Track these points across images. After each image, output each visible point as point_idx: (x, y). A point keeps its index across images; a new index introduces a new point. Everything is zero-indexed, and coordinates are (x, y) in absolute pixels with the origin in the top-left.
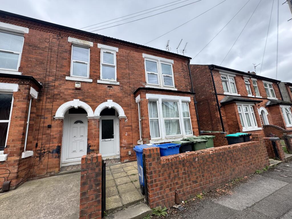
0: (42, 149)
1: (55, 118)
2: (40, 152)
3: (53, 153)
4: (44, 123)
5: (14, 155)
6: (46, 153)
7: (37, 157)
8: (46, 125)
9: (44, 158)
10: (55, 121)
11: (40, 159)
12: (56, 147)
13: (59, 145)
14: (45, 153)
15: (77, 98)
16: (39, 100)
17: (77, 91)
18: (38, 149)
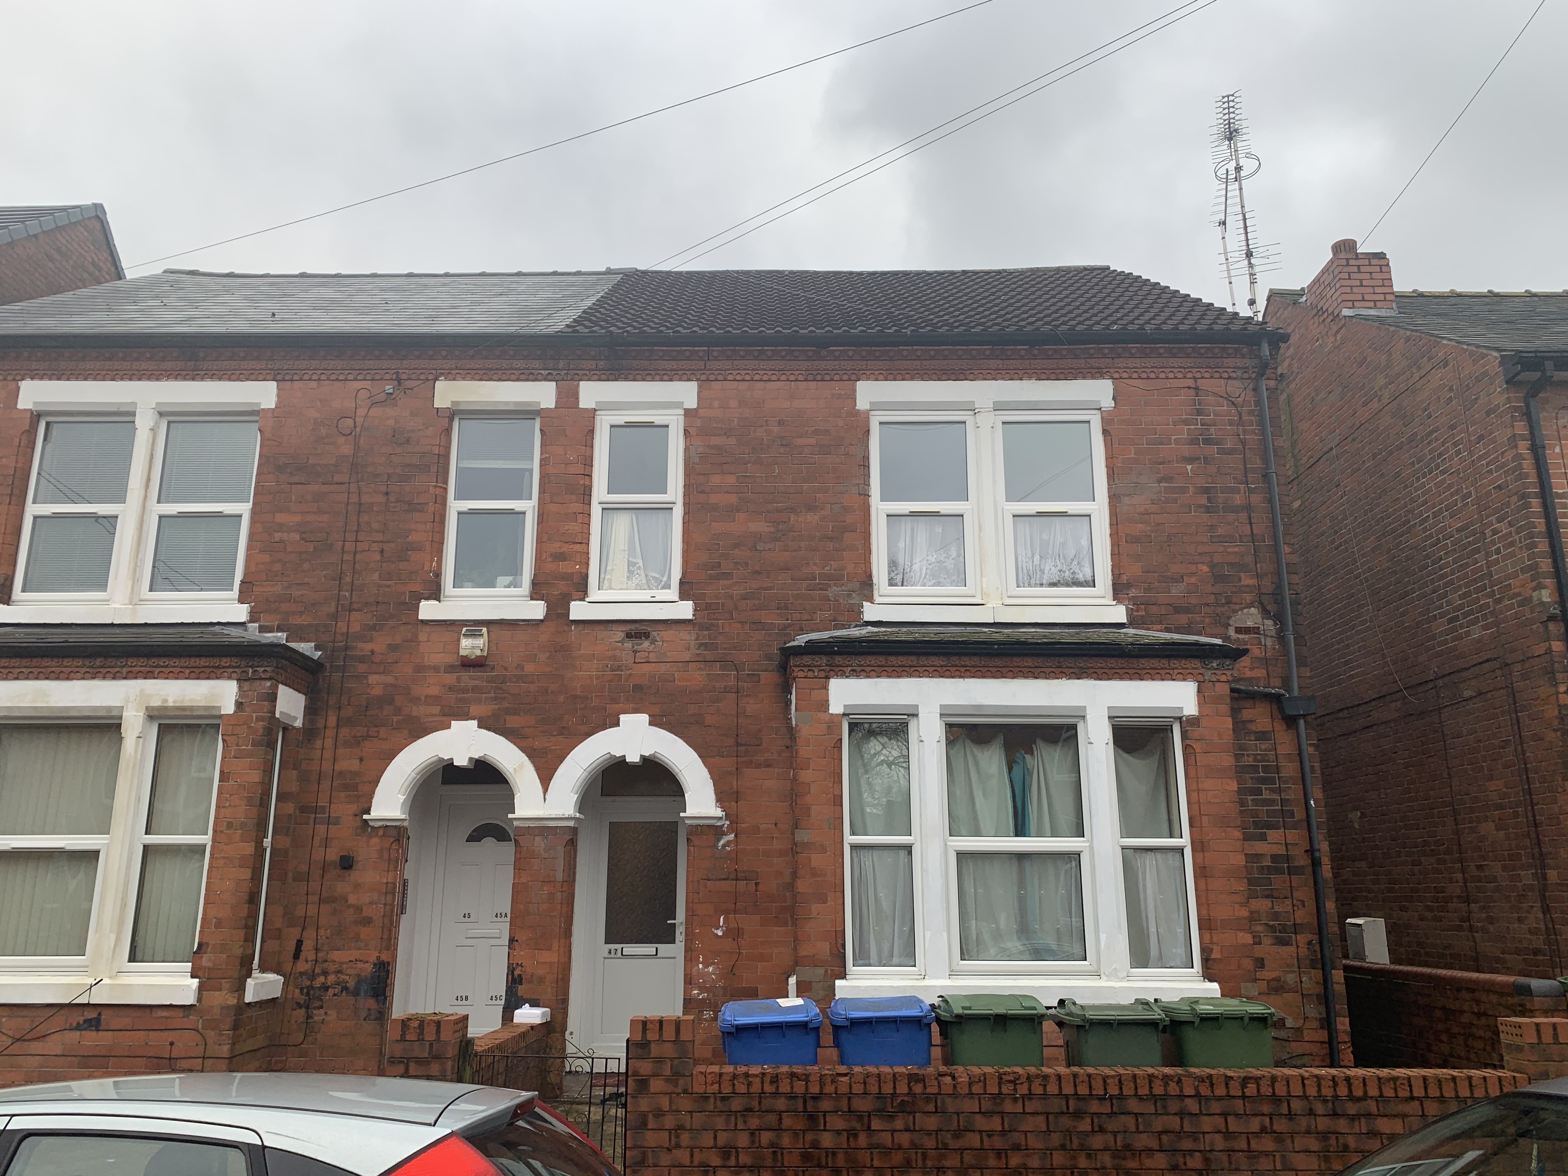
0: (317, 971)
1: (371, 823)
2: (308, 983)
3: (356, 993)
4: (326, 843)
5: (221, 984)
6: (331, 992)
7: (299, 1006)
8: (333, 855)
9: (322, 1011)
10: (370, 837)
11: (309, 1017)
12: (369, 968)
13: (384, 957)
14: (326, 988)
15: (465, 717)
16: (310, 732)
17: (468, 678)
18: (302, 970)
